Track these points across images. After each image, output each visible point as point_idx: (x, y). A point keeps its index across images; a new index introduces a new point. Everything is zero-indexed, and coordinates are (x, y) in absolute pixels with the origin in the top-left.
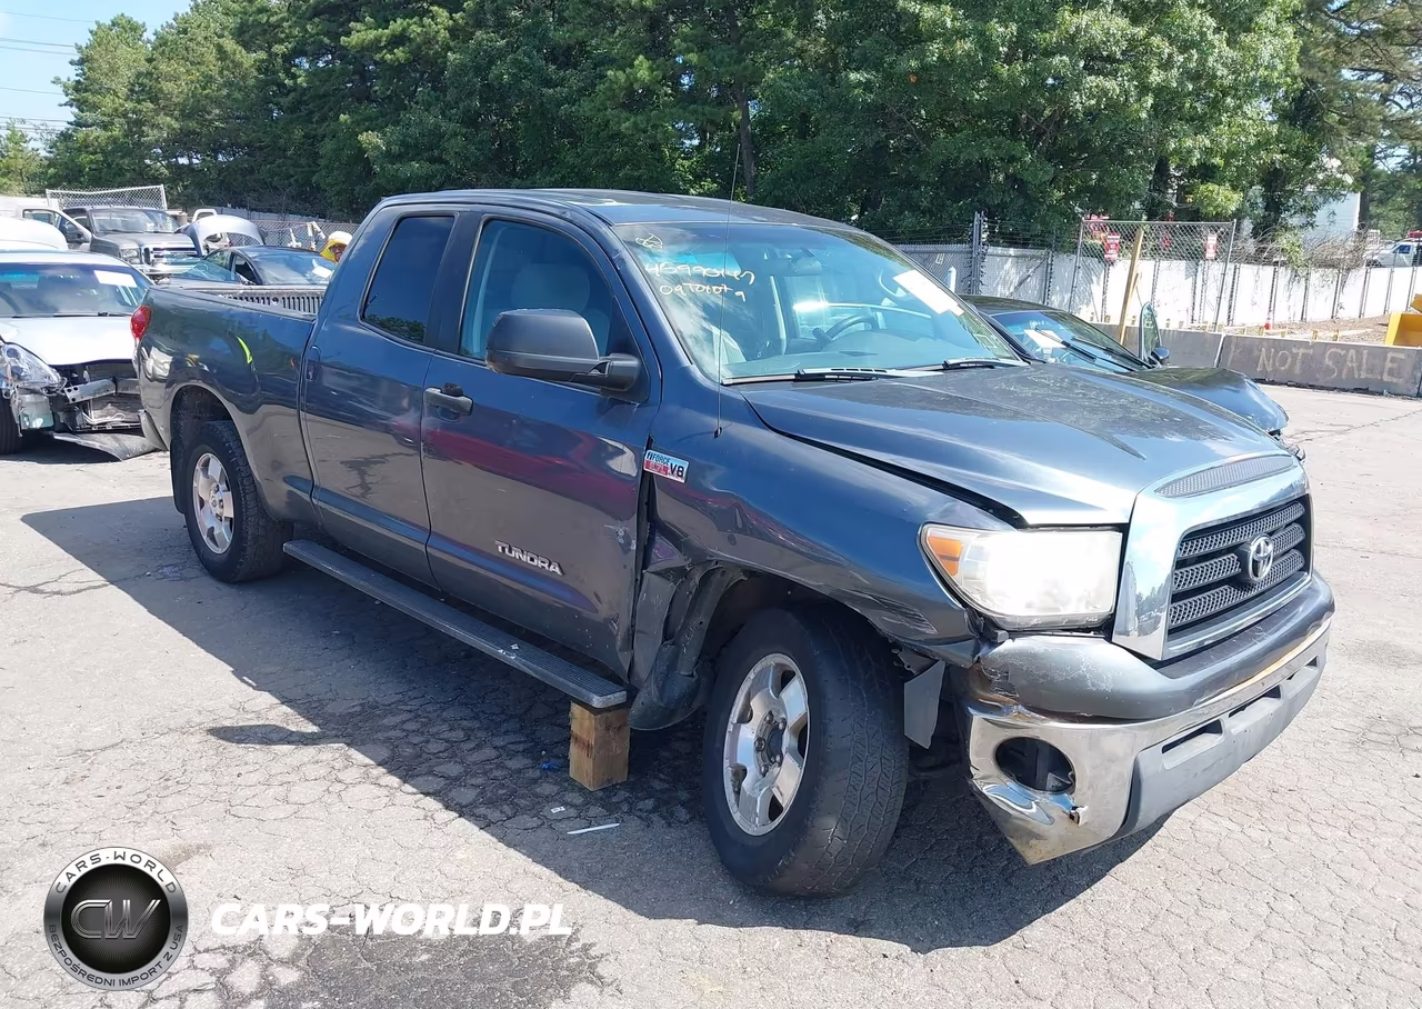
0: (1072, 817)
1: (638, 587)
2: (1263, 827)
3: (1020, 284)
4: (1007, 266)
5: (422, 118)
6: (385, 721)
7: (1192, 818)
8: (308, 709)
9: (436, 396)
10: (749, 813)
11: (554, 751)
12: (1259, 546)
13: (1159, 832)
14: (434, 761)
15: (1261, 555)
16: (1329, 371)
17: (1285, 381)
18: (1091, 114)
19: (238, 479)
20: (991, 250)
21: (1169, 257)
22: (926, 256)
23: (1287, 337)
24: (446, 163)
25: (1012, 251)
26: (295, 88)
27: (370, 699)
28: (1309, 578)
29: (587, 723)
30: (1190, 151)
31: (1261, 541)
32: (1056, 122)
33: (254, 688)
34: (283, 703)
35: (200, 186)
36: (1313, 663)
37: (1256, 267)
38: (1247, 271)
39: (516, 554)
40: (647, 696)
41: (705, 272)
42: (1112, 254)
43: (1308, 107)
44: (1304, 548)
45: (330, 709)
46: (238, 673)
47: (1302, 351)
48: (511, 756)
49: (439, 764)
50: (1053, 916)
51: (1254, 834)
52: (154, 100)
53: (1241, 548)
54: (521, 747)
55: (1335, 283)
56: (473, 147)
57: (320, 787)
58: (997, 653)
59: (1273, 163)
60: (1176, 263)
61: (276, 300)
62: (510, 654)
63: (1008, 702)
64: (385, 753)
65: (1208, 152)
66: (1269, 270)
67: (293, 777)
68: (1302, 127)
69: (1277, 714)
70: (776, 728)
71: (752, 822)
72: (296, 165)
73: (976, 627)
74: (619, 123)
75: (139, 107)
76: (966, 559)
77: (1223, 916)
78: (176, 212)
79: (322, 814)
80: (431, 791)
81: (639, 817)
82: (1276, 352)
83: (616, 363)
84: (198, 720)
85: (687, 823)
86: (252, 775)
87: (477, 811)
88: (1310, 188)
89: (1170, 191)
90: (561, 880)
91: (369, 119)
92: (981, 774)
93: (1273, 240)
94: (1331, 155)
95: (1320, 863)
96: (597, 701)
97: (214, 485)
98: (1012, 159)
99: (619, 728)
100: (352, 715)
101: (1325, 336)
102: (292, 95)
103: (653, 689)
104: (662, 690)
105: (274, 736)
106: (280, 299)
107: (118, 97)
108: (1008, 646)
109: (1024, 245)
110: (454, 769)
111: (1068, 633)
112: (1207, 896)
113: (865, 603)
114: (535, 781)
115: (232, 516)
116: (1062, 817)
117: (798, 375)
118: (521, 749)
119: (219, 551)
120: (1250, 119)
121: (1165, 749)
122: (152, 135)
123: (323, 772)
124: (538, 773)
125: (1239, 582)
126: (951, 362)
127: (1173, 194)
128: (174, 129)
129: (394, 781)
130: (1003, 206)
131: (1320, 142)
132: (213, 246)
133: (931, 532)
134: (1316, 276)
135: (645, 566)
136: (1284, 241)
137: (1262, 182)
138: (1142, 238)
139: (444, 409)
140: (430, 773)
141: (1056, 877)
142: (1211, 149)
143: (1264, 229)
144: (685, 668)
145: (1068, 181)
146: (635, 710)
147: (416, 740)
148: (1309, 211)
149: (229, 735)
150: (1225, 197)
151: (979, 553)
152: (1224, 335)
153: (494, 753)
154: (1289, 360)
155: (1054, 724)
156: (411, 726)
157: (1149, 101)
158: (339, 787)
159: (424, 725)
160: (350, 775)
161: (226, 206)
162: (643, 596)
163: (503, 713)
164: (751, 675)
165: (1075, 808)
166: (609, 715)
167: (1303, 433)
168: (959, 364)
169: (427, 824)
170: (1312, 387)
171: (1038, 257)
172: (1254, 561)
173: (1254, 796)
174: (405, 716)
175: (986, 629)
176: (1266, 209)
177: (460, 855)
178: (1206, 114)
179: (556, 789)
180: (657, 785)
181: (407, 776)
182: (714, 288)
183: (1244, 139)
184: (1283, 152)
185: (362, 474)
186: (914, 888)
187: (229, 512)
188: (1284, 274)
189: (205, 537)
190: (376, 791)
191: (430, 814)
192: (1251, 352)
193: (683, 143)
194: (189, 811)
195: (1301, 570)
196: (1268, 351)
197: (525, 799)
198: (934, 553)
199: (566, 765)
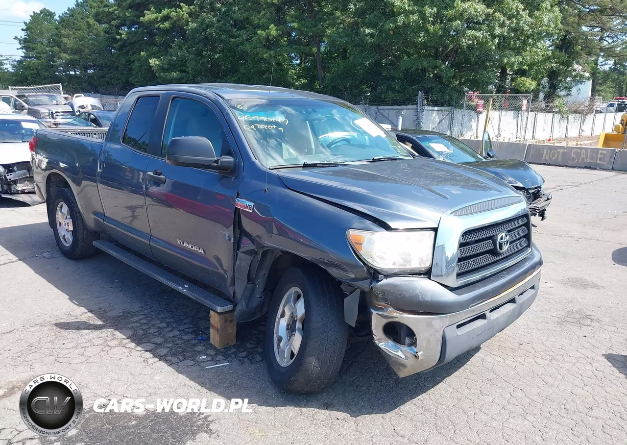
0: (416, 356)
1: (235, 258)
2: (513, 360)
3: (439, 123)
4: (434, 115)
5: (177, 53)
6: (132, 319)
7: (483, 356)
8: (100, 314)
9: (150, 175)
10: (282, 357)
11: (205, 332)
12: (502, 236)
13: (468, 363)
14: (152, 336)
15: (503, 241)
16: (573, 159)
17: (554, 164)
18: (470, 47)
19: (74, 214)
20: (426, 108)
21: (506, 110)
22: (398, 111)
23: (556, 145)
24: (188, 72)
25: (436, 108)
26: (121, 40)
27: (127, 310)
28: (530, 250)
29: (216, 319)
30: (513, 63)
31: (503, 234)
32: (455, 51)
33: (77, 305)
34: (89, 312)
35: (80, 84)
36: (533, 287)
37: (545, 114)
38: (541, 116)
39: (186, 245)
40: (241, 307)
41: (265, 119)
42: (480, 109)
43: (568, 43)
44: (528, 237)
45: (109, 314)
46: (71, 299)
47: (562, 151)
48: (186, 334)
49: (153, 338)
50: (415, 401)
51: (508, 362)
52: (59, 46)
53: (493, 238)
54: (191, 330)
55: (580, 120)
56: (199, 65)
57: (99, 349)
58: (379, 285)
59: (552, 68)
60: (509, 113)
61: (95, 134)
62: (184, 289)
63: (386, 306)
64: (130, 333)
65: (521, 63)
66: (551, 115)
67: (88, 344)
68: (565, 52)
69: (514, 310)
70: (294, 320)
71: (284, 361)
72: (122, 74)
73: (370, 274)
74: (263, 54)
75: (52, 49)
76: (365, 244)
77: (490, 399)
78: (66, 96)
79: (98, 360)
80: (148, 350)
81: (239, 360)
82: (551, 151)
83: (224, 159)
84: (48, 320)
85: (260, 362)
86: (69, 344)
87: (167, 359)
88: (569, 79)
89: (507, 81)
90: (200, 387)
91: (154, 54)
92: (378, 338)
93: (552, 102)
94: (578, 63)
95: (536, 375)
96: (219, 309)
97: (65, 216)
98: (436, 67)
99: (231, 321)
100: (118, 317)
101: (572, 144)
102: (119, 43)
103: (244, 304)
104: (247, 304)
105: (82, 327)
106: (97, 133)
107: (43, 45)
108: (385, 281)
109: (442, 105)
110: (159, 340)
111: (411, 276)
112: (484, 391)
113: (325, 264)
114: (194, 345)
115: (72, 230)
116: (412, 357)
117: (304, 164)
118: (190, 331)
119: (68, 245)
120: (539, 48)
121: (458, 326)
122: (58, 62)
123: (101, 342)
124: (197, 342)
125: (493, 252)
126: (376, 158)
127: (509, 82)
128: (68, 59)
129: (133, 345)
130: (432, 88)
131: (573, 58)
132: (82, 110)
133: (352, 233)
134: (571, 117)
135: (238, 250)
136: (557, 102)
137: (548, 76)
138: (491, 102)
139: (154, 181)
140: (149, 342)
141: (418, 384)
142: (523, 62)
143: (549, 97)
144: (258, 294)
145: (461, 77)
146: (236, 313)
147: (145, 327)
148: (568, 89)
149: (62, 326)
150: (529, 83)
151: (371, 241)
152: (528, 144)
153: (178, 333)
154: (556, 154)
155: (406, 315)
156: (144, 321)
157: (497, 41)
158: (108, 348)
159: (149, 321)
160: (115, 343)
161: (91, 93)
162: (238, 262)
163: (185, 315)
164: (285, 297)
165: (417, 353)
166: (226, 315)
167: (559, 186)
168: (380, 159)
169: (144, 364)
170: (566, 166)
171: (447, 111)
172: (499, 243)
173: (512, 346)
174: (141, 317)
175: (374, 274)
176: (550, 88)
177: (157, 377)
178: (520, 47)
179: (203, 348)
180: (249, 346)
181: (138, 343)
182: (269, 126)
183: (537, 58)
184: (556, 63)
185: (133, 211)
186: (355, 388)
187: (71, 228)
188: (557, 117)
189: (62, 239)
190: (124, 350)
191: (146, 360)
192: (540, 151)
193: (293, 62)
194: (39, 360)
195: (526, 247)
196: (547, 151)
197: (189, 353)
198: (353, 241)
199: (209, 338)
